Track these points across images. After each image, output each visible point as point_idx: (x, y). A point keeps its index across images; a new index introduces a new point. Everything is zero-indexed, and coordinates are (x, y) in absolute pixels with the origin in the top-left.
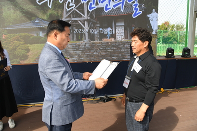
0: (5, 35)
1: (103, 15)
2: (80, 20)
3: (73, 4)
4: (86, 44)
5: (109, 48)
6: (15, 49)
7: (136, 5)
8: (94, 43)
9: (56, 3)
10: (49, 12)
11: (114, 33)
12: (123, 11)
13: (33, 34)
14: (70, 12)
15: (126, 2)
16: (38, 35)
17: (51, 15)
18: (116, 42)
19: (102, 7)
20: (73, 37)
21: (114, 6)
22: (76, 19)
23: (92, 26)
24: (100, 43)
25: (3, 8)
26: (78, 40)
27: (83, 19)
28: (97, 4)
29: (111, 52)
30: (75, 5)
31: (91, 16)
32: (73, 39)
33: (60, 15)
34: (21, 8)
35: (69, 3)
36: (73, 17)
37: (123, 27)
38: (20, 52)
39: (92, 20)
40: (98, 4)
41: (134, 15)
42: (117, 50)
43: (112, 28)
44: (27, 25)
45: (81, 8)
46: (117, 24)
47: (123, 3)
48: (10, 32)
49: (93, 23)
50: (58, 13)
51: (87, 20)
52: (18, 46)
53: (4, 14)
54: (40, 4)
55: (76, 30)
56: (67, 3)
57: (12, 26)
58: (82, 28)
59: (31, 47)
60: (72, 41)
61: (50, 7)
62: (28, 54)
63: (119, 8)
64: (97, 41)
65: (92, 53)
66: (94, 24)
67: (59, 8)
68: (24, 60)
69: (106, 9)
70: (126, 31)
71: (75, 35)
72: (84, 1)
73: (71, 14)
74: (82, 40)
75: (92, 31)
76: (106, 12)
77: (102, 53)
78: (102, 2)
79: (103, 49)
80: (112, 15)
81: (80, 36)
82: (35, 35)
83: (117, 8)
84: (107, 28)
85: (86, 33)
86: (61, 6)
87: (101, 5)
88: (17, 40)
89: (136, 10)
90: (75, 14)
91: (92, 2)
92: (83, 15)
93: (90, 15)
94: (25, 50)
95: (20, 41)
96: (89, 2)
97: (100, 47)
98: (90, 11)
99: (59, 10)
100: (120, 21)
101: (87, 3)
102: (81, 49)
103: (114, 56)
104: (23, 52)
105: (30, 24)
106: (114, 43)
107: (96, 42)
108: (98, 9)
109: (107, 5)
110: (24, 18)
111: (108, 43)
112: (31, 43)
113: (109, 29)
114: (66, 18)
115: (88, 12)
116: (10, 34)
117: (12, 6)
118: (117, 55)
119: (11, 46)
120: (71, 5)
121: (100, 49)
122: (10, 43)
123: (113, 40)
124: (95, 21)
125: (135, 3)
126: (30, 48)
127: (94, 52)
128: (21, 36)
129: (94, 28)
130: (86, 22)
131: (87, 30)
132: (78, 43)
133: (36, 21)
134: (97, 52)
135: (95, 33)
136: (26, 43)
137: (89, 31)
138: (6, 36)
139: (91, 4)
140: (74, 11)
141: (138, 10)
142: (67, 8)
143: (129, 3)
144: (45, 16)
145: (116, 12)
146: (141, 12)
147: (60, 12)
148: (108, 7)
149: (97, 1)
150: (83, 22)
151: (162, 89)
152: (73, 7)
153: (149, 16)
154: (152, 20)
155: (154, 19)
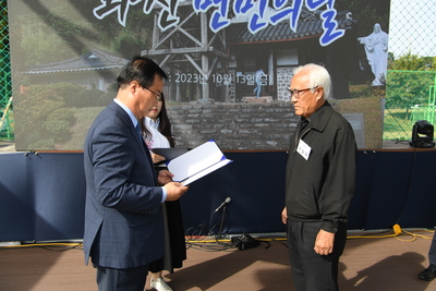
0: (24, 86)
1: (246, 41)
2: (189, 54)
3: (175, 17)
4: (202, 108)
5: (258, 120)
6: (44, 118)
7: (331, 14)
8: (222, 107)
9: (135, 16)
10: (121, 36)
11: (271, 83)
12: (294, 30)
13: (83, 86)
14: (168, 36)
15: (304, 8)
16: (94, 86)
17: (124, 42)
18: (277, 106)
19: (244, 21)
20: (174, 91)
21: (274, 19)
22: (181, 51)
23: (219, 66)
24: (236, 107)
25: (23, 27)
26: (184, 99)
27: (197, 50)
28: (231, 15)
29: (263, 130)
30: (178, 19)
31: (217, 44)
32: (174, 97)
33: (144, 42)
34: (59, 26)
35: (166, 13)
36: (175, 47)
38: (54, 124)
39: (218, 53)
40: (234, 15)
41: (324, 41)
42: (278, 125)
43: (266, 72)
44: (71, 65)
45: (194, 25)
46: (280, 63)
47: (295, 11)
48: (35, 79)
49: (221, 59)
50: (139, 37)
51: (207, 54)
52: (51, 112)
53: (23, 42)
54: (101, 18)
55: (180, 77)
56: (161, 14)
58: (193, 70)
59: (79, 113)
60: (171, 102)
61: (123, 24)
62: (72, 129)
63: (286, 23)
64: (229, 103)
65: (218, 130)
66: (225, 61)
67: (143, 25)
68: (63, 142)
69: (254, 26)
71: (178, 88)
72: (200, 10)
73: (169, 39)
74: (193, 99)
75: (218, 79)
76: (253, 33)
77: (241, 131)
78: (244, 10)
79: (243, 122)
80: (268, 39)
81: (191, 91)
82: (89, 87)
83: (280, 24)
85: (204, 84)
86: (148, 22)
87: (240, 17)
88: (51, 98)
89: (330, 26)
90: (180, 40)
91: (219, 11)
92: (198, 42)
93: (214, 42)
94: (67, 119)
95: (55, 99)
96: (213, 9)
97: (236, 117)
98: (215, 31)
99: (144, 30)
100: (288, 55)
101: (209, 14)
102: (192, 121)
103: (270, 139)
104: (62, 124)
105: (79, 62)
106: (271, 106)
107: (227, 103)
108: (232, 25)
109: (255, 17)
110: (66, 49)
111: (256, 107)
112: (80, 105)
113: (259, 74)
114: (159, 48)
115: (210, 33)
116: (36, 83)
117: (40, 24)
118: (278, 136)
119: (37, 111)
120: (170, 18)
121: (236, 122)
122: (34, 104)
123: (269, 99)
124: (226, 56)
125: (328, 10)
126: (76, 115)
127: (223, 128)
128: (58, 90)
129: (224, 71)
130: (204, 59)
131: (206, 77)
132: (184, 106)
133: (92, 56)
134: (228, 128)
135: (226, 83)
136: (68, 104)
137: (211, 78)
138: (26, 88)
139: (217, 16)
140: (178, 31)
141: (336, 27)
142: (160, 27)
143: (311, 10)
144: (112, 44)
145: (277, 34)
146: (343, 31)
147: (144, 36)
148: (259, 21)
149: (231, 8)
150: (198, 57)
151: (397, 228)
152: (174, 24)
153: (362, 40)
154: (371, 51)
155: (379, 48)
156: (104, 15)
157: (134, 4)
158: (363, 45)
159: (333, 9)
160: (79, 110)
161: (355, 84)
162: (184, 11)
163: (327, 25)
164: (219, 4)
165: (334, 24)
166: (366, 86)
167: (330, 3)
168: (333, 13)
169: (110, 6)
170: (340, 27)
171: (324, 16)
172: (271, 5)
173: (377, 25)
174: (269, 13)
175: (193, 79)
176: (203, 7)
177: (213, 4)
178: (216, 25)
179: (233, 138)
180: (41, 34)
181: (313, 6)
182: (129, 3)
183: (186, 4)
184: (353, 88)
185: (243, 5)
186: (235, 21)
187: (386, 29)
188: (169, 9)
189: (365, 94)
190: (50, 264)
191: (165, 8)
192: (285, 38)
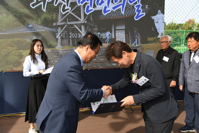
1: (101, 18)
2: (76, 24)
3: (69, 8)
6: (7, 55)
7: (139, 6)
9: (50, 7)
10: (44, 16)
11: (113, 37)
12: (123, 13)
13: (26, 40)
14: (66, 16)
15: (127, 3)
16: (31, 40)
17: (45, 19)
19: (100, 9)
20: (69, 42)
21: (114, 8)
22: (72, 23)
26: (74, 45)
27: (79, 22)
28: (94, 6)
30: (70, 8)
31: (88, 19)
32: (69, 45)
33: (54, 19)
34: (14, 12)
35: (64, 6)
36: (69, 21)
37: (124, 31)
38: (12, 58)
39: (89, 24)
40: (96, 7)
41: (138, 17)
43: (111, 32)
44: (20, 30)
45: (77, 11)
46: (117, 28)
47: (123, 5)
48: (3, 37)
49: (90, 27)
50: (52, 17)
51: (84, 24)
52: (11, 52)
54: (34, 8)
55: (72, 35)
56: (62, 6)
57: (5, 31)
58: (78, 32)
60: (67, 46)
61: (45, 10)
62: (21, 60)
63: (119, 10)
66: (92, 28)
67: (54, 11)
68: (17, 66)
69: (105, 12)
70: (127, 35)
71: (71, 40)
72: (80, 4)
73: (66, 18)
76: (105, 14)
78: (100, 4)
79: (101, 55)
80: (111, 18)
82: (29, 40)
83: (117, 10)
84: (105, 32)
86: (57, 9)
87: (99, 8)
88: (10, 46)
89: (139, 11)
90: (71, 18)
91: (89, 5)
92: (80, 19)
94: (19, 56)
95: (13, 46)
96: (86, 4)
98: (88, 14)
99: (54, 14)
100: (120, 25)
101: (84, 6)
104: (16, 58)
105: (24, 29)
108: (95, 11)
109: (106, 7)
110: (17, 23)
112: (25, 49)
113: (108, 33)
114: (62, 22)
115: (85, 15)
116: (3, 39)
117: (4, 11)
119: (4, 52)
120: (66, 8)
122: (2, 49)
124: (93, 25)
125: (138, 4)
126: (23, 54)
128: (14, 42)
130: (82, 26)
132: (74, 48)
133: (30, 26)
136: (19, 49)
139: (88, 7)
140: (70, 14)
141: (141, 11)
142: (62, 12)
143: (130, 4)
144: (40, 20)
145: (115, 15)
146: (145, 14)
147: (55, 16)
148: (107, 9)
149: (94, 3)
150: (80, 26)
152: (69, 11)
153: (153, 17)
154: (157, 22)
155: (160, 21)
156: (35, 7)
157: (49, 1)
158: (153, 20)
159: (140, 4)
160: (24, 51)
161: (150, 37)
162: (73, 4)
163: (138, 11)
164: (89, 2)
165: (140, 10)
166: (155, 38)
167: (138, 1)
168: (140, 5)
169: (38, 2)
170: (143, 12)
171: (136, 7)
172: (112, 2)
173: (159, 11)
174: (111, 6)
175: (78, 36)
176: (82, 3)
177: (86, 2)
178: (88, 11)
179: (97, 62)
180: (5, 15)
181: (131, 2)
182: (47, 1)
183: (74, 1)
184: (149, 39)
185: (100, 2)
186: (96, 9)
187: (163, 12)
188: (66, 4)
189: (154, 41)
190: (13, 124)
191: (64, 3)
192: (119, 17)
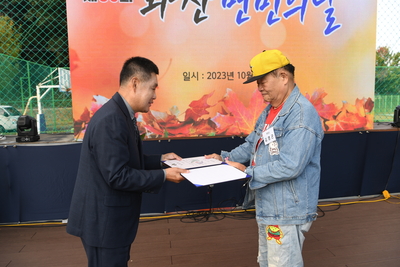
3: (206, 14)
15: (310, 5)
21: (286, 15)
35: (198, 12)
151: (386, 193)
164: (242, 4)
191: (197, 7)
